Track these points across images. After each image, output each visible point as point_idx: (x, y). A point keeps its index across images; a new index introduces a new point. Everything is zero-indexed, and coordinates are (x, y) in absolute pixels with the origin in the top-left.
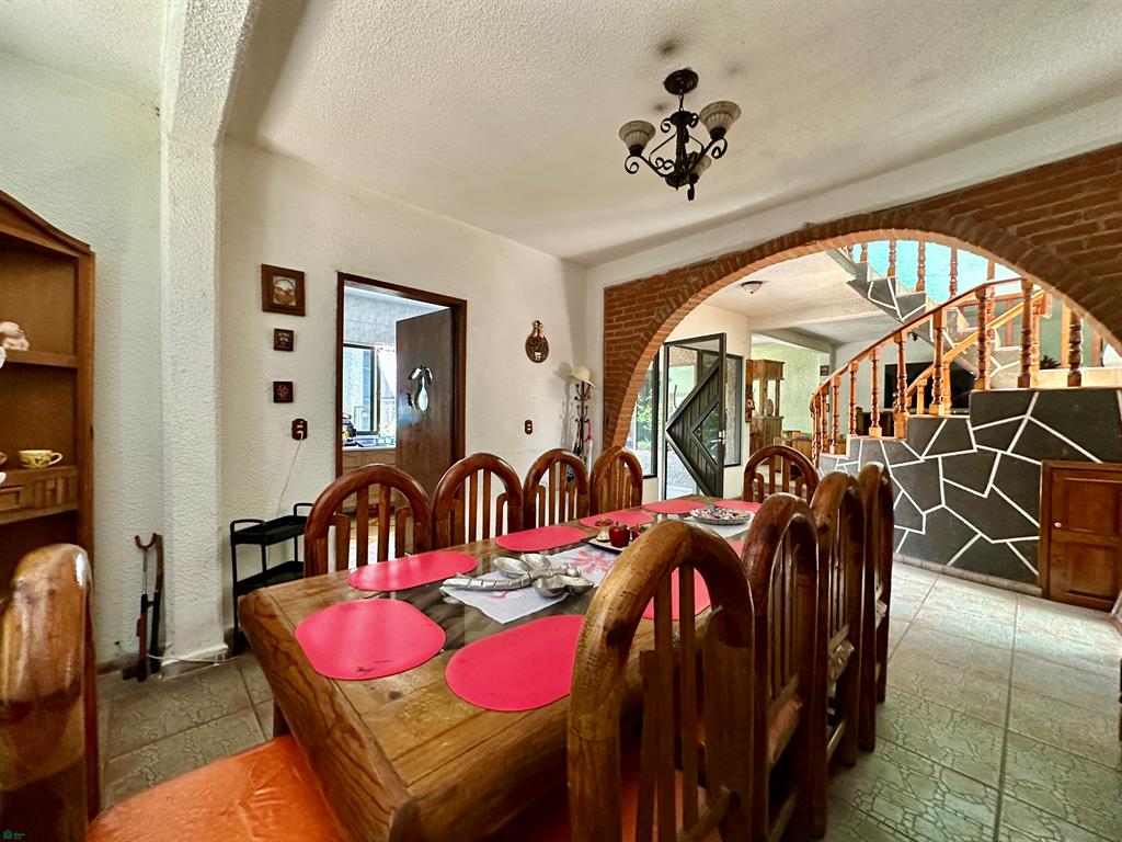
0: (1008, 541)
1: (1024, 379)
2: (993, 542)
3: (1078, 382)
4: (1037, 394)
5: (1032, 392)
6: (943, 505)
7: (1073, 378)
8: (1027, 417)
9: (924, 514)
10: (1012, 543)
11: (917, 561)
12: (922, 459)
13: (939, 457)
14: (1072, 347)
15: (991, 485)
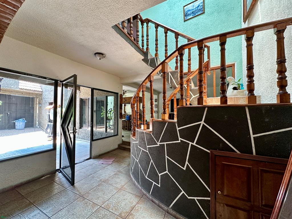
0: (195, 198)
1: (200, 100)
2: (189, 198)
3: (226, 101)
4: (206, 109)
5: (204, 107)
6: (167, 172)
7: (223, 100)
8: (202, 123)
9: (160, 175)
10: (197, 199)
11: (157, 202)
12: (159, 143)
13: (165, 143)
14: (222, 81)
15: (187, 163)
